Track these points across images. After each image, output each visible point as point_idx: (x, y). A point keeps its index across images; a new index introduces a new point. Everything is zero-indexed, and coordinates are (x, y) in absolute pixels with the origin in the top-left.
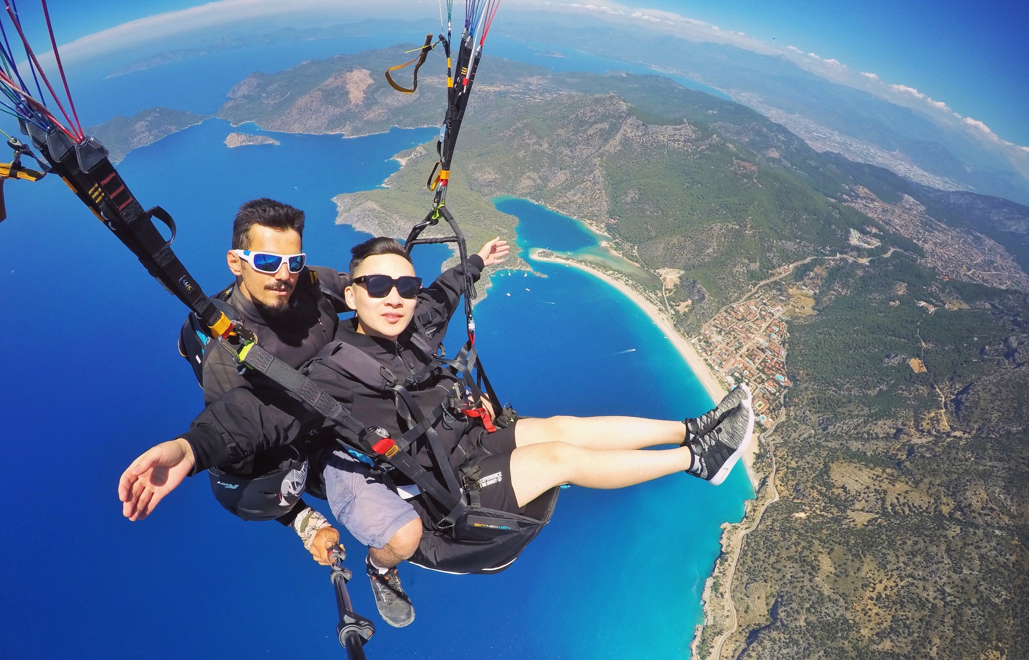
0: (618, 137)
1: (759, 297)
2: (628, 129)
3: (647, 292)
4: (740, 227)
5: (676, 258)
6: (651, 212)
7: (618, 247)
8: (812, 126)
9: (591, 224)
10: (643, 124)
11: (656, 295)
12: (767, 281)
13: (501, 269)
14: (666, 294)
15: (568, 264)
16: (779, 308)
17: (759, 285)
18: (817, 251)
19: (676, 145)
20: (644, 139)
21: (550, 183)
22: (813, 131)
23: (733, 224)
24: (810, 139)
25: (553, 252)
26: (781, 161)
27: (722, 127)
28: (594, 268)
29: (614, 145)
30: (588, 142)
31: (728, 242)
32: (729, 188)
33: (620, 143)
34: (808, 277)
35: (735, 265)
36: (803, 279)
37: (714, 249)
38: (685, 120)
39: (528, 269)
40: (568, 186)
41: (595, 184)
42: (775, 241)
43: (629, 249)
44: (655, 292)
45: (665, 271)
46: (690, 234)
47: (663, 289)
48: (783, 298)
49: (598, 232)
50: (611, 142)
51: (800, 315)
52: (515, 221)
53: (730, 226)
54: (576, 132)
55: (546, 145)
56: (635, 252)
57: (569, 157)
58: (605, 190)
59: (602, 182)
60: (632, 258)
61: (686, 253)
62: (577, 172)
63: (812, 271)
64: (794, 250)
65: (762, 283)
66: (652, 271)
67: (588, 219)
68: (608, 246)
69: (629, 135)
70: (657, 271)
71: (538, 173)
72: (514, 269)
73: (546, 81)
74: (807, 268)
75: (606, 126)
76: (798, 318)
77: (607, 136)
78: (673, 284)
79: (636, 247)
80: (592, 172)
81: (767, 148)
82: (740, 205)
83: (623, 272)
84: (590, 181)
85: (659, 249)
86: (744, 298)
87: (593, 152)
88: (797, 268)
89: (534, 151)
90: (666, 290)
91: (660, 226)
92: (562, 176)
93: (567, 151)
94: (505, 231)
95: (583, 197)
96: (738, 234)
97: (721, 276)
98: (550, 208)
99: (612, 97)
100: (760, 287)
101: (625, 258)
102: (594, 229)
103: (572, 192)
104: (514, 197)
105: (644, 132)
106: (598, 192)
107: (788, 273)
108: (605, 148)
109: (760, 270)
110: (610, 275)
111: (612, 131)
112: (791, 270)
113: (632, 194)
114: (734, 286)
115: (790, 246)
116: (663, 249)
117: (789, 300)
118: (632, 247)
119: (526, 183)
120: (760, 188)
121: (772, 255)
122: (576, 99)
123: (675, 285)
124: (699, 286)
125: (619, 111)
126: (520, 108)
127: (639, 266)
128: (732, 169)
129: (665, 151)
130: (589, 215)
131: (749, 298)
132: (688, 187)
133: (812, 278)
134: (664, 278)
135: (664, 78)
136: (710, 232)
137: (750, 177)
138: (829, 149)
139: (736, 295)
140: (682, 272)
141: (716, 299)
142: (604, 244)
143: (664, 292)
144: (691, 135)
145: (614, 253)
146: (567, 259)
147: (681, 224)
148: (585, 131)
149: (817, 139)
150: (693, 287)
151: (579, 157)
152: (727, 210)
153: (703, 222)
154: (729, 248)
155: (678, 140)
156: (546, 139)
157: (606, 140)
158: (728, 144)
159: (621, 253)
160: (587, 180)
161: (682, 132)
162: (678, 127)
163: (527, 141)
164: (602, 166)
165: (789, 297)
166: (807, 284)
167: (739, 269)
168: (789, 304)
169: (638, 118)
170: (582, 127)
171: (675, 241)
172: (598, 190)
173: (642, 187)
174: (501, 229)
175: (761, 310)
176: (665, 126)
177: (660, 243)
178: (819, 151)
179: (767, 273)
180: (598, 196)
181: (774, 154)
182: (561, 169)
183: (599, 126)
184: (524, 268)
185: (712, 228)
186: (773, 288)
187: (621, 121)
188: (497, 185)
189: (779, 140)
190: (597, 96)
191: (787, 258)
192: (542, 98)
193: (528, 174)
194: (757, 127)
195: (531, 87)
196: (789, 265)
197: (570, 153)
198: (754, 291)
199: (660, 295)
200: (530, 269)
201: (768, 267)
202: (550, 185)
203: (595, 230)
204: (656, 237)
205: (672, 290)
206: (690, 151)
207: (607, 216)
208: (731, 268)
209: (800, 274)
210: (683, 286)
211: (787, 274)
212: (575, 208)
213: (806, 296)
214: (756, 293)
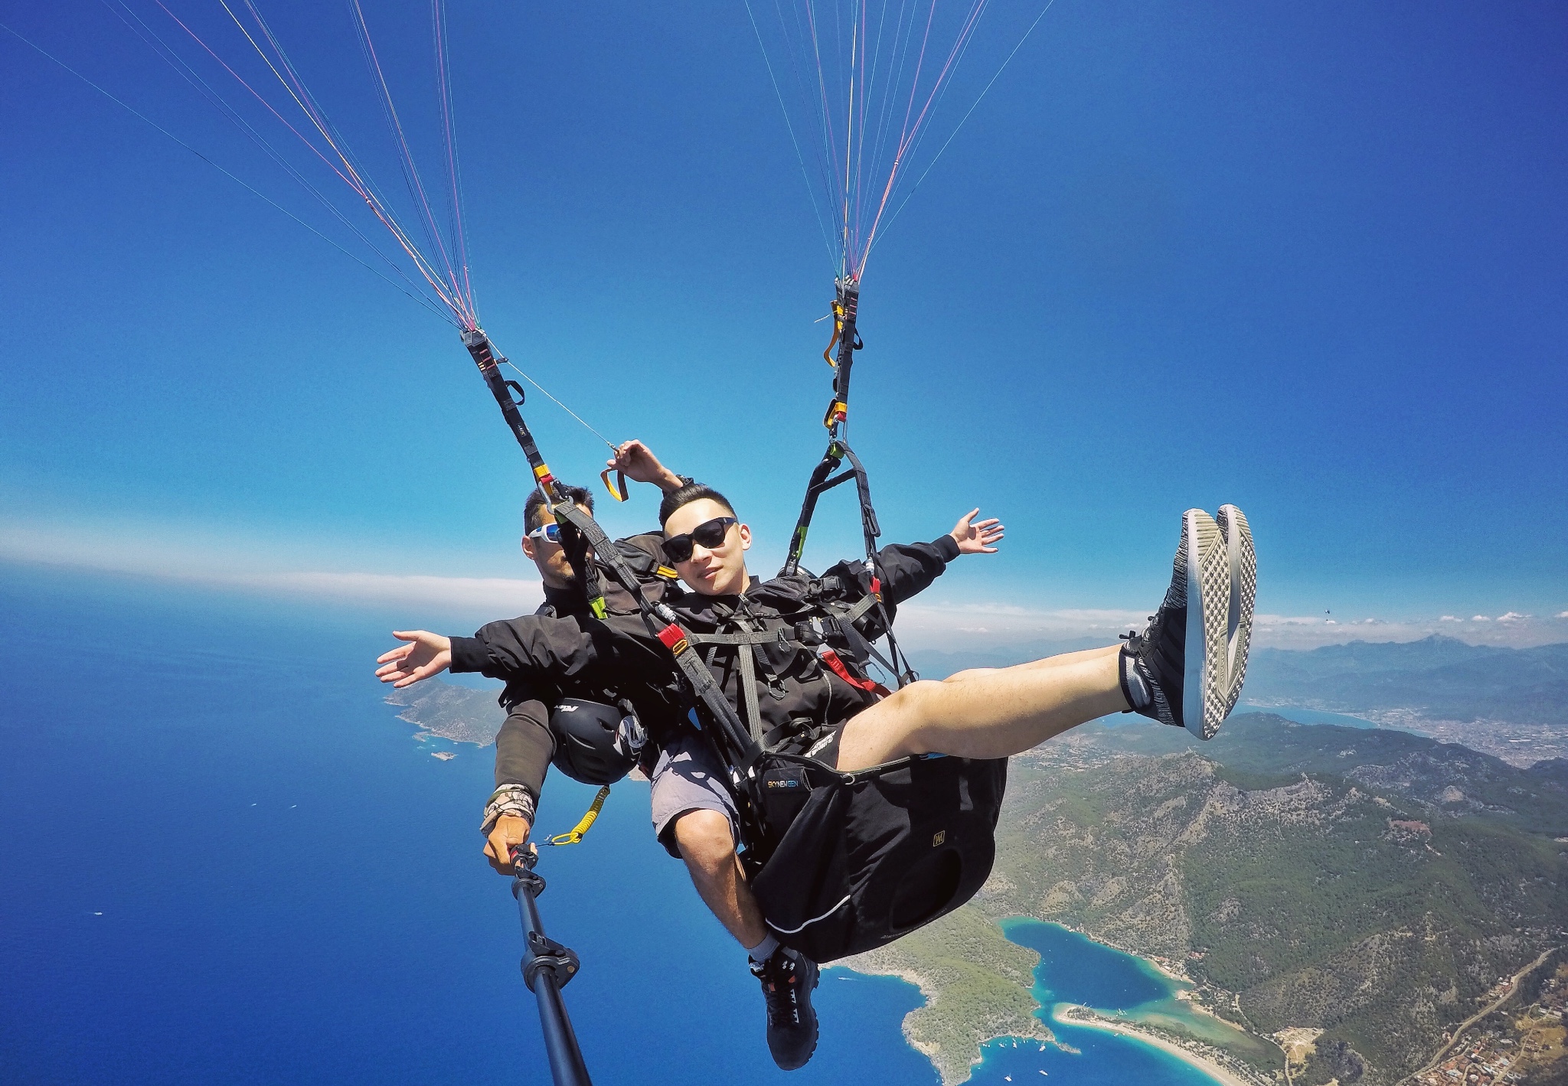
0: (1202, 817)
1: (1463, 1050)
2: (1217, 804)
3: (1257, 1073)
4: (1415, 932)
5: (1307, 1007)
6: (1261, 934)
7: (1206, 999)
8: (1505, 731)
9: (1160, 963)
10: (1240, 793)
11: (1273, 1077)
12: (1475, 1018)
13: (1002, 1035)
14: (1291, 1074)
15: (1118, 1031)
16: (1503, 1060)
17: (1460, 1029)
18: (1555, 937)
19: (1294, 817)
20: (1243, 816)
21: (1096, 898)
22: (1509, 738)
23: (1402, 931)
24: (1507, 753)
25: (1094, 1010)
26: (1468, 803)
27: (1365, 774)
28: (1161, 1037)
29: (1195, 831)
30: (1155, 829)
31: (1396, 963)
32: (1389, 871)
33: (1207, 827)
34: (1547, 990)
35: (1413, 1003)
36: (1539, 996)
37: (1373, 981)
38: (1303, 775)
39: (1049, 1039)
40: (1126, 901)
41: (1167, 896)
42: (1478, 943)
43: (1225, 1001)
44: (1270, 1072)
45: (1288, 1034)
46: (1330, 963)
47: (1287, 1066)
48: (1508, 1041)
49: (1172, 976)
50: (1193, 827)
51: (1541, 1063)
52: (1033, 958)
53: (1397, 935)
54: (1137, 815)
55: (1090, 838)
56: (1236, 1006)
57: (1127, 856)
58: (1184, 905)
59: (1179, 892)
60: (1231, 1016)
61: (1324, 996)
62: (1137, 879)
63: (1553, 976)
64: (1513, 949)
65: (1466, 1024)
66: (1266, 1037)
67: (1156, 955)
68: (1190, 998)
69: (1219, 812)
70: (1274, 1035)
71: (1076, 883)
72: (1023, 1037)
73: (1093, 741)
74: (1544, 973)
75: (1182, 801)
76: (1539, 1069)
77: (1184, 817)
78: (1304, 1056)
79: (1237, 997)
80: (1161, 877)
81: (1441, 789)
82: (1410, 894)
83: (1214, 1043)
84: (1160, 892)
85: (1277, 995)
86: (1437, 1057)
87: (1164, 845)
88: (1525, 980)
89: (1072, 848)
90: (1291, 1066)
91: (1278, 956)
92: (1113, 887)
93: (1123, 847)
94: (1017, 973)
95: (1148, 918)
96: (1413, 946)
97: (1390, 1026)
98: (1094, 938)
99: (1189, 756)
100: (1463, 1032)
101: (1217, 1017)
102: (1165, 970)
103: (1130, 911)
104: (1035, 920)
105: (1241, 805)
106: (1173, 909)
107: (1511, 993)
108: (1183, 836)
109: (1459, 1001)
110: (1190, 1049)
111: (1193, 809)
112: (1515, 986)
113: (1229, 908)
114: (1416, 1040)
115: (1506, 942)
116: (1284, 995)
117: (1518, 1041)
118: (1231, 998)
119: (1056, 897)
120: (1438, 857)
121: (1477, 968)
122: (1136, 765)
123: (1308, 1057)
124: (1350, 1051)
125: (1201, 777)
126: (1053, 782)
127: (1242, 1029)
128: (1388, 838)
129: (1277, 830)
130: (1158, 947)
131: (1446, 1057)
132: (1320, 883)
133: (1556, 990)
134: (1288, 1047)
135: (1268, 715)
136: (1362, 952)
137: (1418, 844)
138: (1540, 758)
139: (1420, 1055)
140: (1320, 1032)
141: (1384, 1071)
142: (1182, 995)
143: (1287, 1071)
144: (1316, 796)
145: (1200, 1009)
146: (1117, 1022)
147: (1312, 947)
148: (1151, 812)
149: (1518, 749)
150: (1339, 1056)
151: (1142, 854)
152: (1390, 909)
153: (1351, 938)
154: (1400, 973)
155: (1296, 809)
156: (1090, 829)
157: (1184, 825)
158: (1377, 799)
159: (1211, 1008)
160: (1154, 891)
161: (1301, 794)
162: (1294, 787)
163: (1062, 832)
164: (1178, 867)
165: (1518, 1036)
166: (1547, 1002)
167: (1422, 1008)
168: (1520, 1049)
169: (1231, 784)
170: (1145, 807)
171: (1305, 978)
172: (1173, 905)
173: (1244, 894)
174: (1009, 969)
175: (1469, 1073)
176: (1273, 790)
177: (1279, 985)
178: (1525, 767)
179: (1473, 1002)
180: (1172, 916)
181: (1454, 795)
182: (1114, 875)
183: (1172, 803)
184: (1040, 1037)
185: (1366, 945)
186: (1488, 1028)
187: (1205, 791)
188: (1010, 900)
189: (1458, 771)
190: (1168, 756)
191: (1503, 966)
192: (1087, 766)
193: (1061, 883)
194: (1420, 759)
195: (1071, 751)
196: (1510, 979)
197: (1128, 850)
198: (1451, 1041)
199: (1280, 1077)
200: (1052, 1038)
201: (1473, 990)
202: (1095, 902)
203: (1168, 973)
204: (1272, 975)
205: (1302, 1066)
206: (1317, 822)
207: (1188, 948)
208: (1406, 1011)
209: (1531, 991)
210: (1322, 1056)
211: (1508, 996)
212: (1135, 937)
213: (1550, 1024)
214: (1457, 1044)
